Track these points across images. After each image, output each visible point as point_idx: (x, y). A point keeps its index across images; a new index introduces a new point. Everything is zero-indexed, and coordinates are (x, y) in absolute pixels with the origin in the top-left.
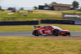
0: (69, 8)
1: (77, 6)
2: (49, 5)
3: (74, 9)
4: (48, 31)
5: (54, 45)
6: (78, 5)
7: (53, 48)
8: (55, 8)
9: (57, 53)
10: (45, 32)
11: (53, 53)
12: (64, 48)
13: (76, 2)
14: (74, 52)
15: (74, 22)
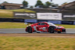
0: (19, 7)
1: (26, 6)
2: (1, 4)
3: (24, 8)
4: (43, 28)
5: (6, 41)
6: (28, 4)
7: (4, 44)
8: (6, 7)
9: (9, 49)
10: (40, 29)
11: (4, 49)
12: (14, 44)
13: (26, 2)
14: (24, 47)
15: (23, 19)
